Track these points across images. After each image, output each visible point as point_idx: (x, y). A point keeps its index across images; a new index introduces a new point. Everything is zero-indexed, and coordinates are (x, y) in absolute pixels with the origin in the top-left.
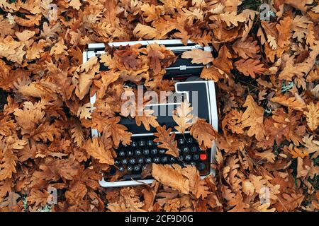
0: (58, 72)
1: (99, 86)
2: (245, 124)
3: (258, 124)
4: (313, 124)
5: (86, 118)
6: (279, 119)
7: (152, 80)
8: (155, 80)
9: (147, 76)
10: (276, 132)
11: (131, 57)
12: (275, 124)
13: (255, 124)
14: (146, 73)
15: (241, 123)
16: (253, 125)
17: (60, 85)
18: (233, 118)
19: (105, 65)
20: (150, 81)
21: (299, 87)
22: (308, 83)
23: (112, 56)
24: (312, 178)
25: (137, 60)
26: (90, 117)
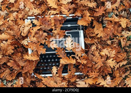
0: (14, 25)
1: (32, 32)
2: (96, 33)
3: (101, 31)
4: (124, 26)
5: (26, 45)
6: (110, 27)
7: (56, 30)
8: (57, 30)
9: (53, 28)
10: (110, 32)
11: (46, 21)
12: (108, 29)
13: (100, 32)
14: (53, 26)
15: (94, 33)
16: (99, 32)
17: (15, 31)
18: (90, 32)
19: (35, 24)
20: (55, 30)
21: (116, 14)
22: (119, 12)
23: (38, 20)
24: (128, 46)
25: (49, 22)
26: (27, 44)
